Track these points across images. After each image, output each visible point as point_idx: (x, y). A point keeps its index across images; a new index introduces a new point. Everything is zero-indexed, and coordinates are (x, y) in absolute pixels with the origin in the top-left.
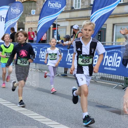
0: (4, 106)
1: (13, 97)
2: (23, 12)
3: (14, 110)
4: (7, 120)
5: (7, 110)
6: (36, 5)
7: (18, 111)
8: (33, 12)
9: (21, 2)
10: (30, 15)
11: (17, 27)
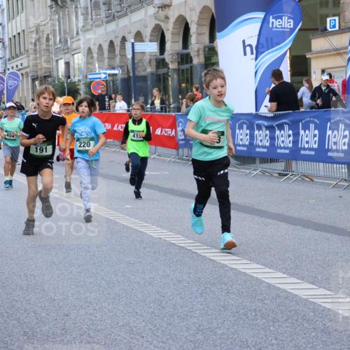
0: (269, 285)
1: (291, 260)
2: (301, 24)
3: (296, 295)
4: (278, 321)
5: (277, 295)
6: (340, 3)
7: (307, 297)
8: (332, 22)
10: (324, 31)
11: (289, 69)
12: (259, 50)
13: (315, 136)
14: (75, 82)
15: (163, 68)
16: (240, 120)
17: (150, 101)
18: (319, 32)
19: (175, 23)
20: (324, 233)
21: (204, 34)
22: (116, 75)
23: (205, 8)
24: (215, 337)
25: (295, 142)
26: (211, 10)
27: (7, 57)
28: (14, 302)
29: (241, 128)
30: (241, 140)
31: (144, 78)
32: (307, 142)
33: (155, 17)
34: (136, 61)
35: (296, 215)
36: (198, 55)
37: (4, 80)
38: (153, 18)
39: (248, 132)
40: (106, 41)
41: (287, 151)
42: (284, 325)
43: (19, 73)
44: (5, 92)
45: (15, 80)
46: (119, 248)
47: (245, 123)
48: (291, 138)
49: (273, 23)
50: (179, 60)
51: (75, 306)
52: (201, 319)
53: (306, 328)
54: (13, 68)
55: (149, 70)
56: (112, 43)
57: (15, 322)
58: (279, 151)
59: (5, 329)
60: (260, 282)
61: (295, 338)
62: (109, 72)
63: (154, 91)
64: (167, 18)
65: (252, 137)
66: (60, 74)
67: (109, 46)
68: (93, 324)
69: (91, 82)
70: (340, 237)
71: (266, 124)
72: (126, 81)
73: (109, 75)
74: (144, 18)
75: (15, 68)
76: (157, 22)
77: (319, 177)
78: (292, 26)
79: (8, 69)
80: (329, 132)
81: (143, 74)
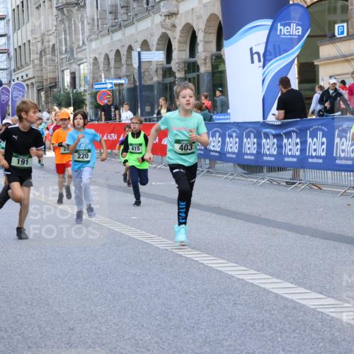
0: (277, 296)
1: (299, 269)
2: (309, 31)
3: (304, 305)
4: (286, 332)
5: (285, 306)
6: (348, 9)
8: (340, 29)
9: (306, 6)
10: (332, 38)
11: (297, 76)
12: (267, 57)
13: (323, 144)
14: (81, 93)
15: (170, 77)
16: (247, 128)
17: (156, 111)
18: (328, 39)
19: (182, 31)
20: (332, 242)
21: (211, 42)
22: (122, 84)
23: (213, 16)
24: (221, 349)
25: (303, 150)
26: (218, 18)
27: (13, 68)
28: (18, 317)
29: (248, 136)
30: (249, 148)
31: (151, 88)
32: (315, 150)
33: (162, 25)
34: (142, 70)
35: (304, 224)
36: (205, 64)
37: (9, 92)
38: (160, 26)
39: (255, 140)
40: (112, 50)
41: (295, 160)
42: (292, 336)
43: (24, 84)
44: (10, 103)
45: (20, 91)
46: (125, 260)
47: (252, 132)
48: (299, 146)
49: (281, 30)
50: (186, 69)
51: (81, 320)
52: (207, 331)
53: (314, 338)
54: (18, 78)
55: (156, 79)
56: (118, 52)
57: (19, 337)
58: (286, 159)
59: (9, 344)
60: (267, 292)
61: (303, 349)
62: (115, 81)
63: (161, 100)
64: (174, 26)
65: (259, 145)
66: (66, 85)
67: (115, 55)
68: (98, 338)
69: (96, 93)
70: (349, 245)
71: (273, 132)
72: (133, 91)
73: (115, 85)
74: (150, 26)
75: (20, 79)
76: (164, 31)
77: (327, 185)
78: (300, 33)
79: (14, 80)
80: (337, 140)
81: (149, 83)
